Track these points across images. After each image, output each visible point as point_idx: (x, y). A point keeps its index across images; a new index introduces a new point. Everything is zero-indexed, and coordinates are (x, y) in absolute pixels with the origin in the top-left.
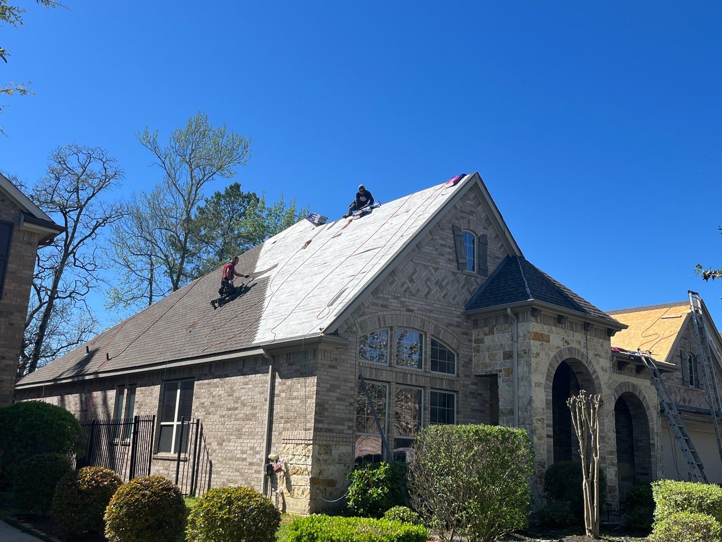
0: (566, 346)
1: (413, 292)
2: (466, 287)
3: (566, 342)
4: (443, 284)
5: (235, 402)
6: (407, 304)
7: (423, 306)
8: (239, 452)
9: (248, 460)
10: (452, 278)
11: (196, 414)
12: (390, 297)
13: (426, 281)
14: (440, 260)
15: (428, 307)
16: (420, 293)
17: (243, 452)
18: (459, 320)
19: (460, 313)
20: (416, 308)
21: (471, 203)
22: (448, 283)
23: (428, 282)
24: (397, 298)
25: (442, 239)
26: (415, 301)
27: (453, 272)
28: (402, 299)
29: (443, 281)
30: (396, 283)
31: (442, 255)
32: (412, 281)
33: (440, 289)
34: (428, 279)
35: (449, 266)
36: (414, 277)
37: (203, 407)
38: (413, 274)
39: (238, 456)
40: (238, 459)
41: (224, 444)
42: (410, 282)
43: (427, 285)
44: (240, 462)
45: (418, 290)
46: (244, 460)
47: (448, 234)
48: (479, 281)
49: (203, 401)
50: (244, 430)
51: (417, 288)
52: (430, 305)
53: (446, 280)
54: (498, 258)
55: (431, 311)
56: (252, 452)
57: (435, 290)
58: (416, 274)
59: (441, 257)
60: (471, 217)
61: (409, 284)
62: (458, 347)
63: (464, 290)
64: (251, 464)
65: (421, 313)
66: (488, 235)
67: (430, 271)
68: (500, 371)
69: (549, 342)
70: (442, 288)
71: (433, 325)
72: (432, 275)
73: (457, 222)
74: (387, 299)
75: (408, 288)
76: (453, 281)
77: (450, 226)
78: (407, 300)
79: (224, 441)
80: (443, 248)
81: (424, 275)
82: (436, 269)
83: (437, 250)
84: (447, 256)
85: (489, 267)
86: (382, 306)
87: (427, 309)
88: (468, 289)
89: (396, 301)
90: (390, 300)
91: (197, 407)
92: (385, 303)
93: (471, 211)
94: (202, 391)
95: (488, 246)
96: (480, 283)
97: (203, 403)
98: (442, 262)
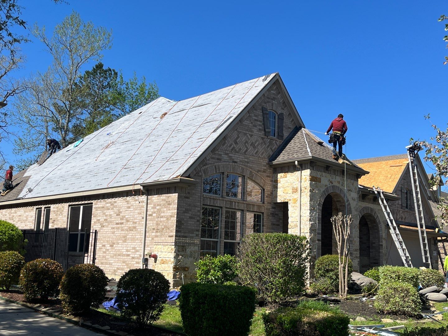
0: (331, 185)
1: (237, 150)
2: (270, 147)
3: (331, 182)
4: (256, 145)
5: (122, 219)
6: (233, 158)
7: (243, 159)
8: (125, 251)
9: (131, 255)
10: (261, 141)
11: (94, 227)
12: (223, 153)
13: (245, 143)
14: (254, 130)
15: (246, 160)
16: (241, 151)
17: (127, 251)
18: (265, 168)
19: (265, 164)
20: (239, 161)
21: (274, 92)
22: (259, 144)
23: (247, 144)
24: (227, 154)
25: (255, 116)
26: (238, 156)
27: (262, 137)
28: (230, 155)
29: (255, 143)
30: (226, 145)
31: (255, 126)
32: (236, 143)
33: (254, 148)
34: (246, 142)
35: (259, 133)
36: (238, 141)
37: (99, 223)
38: (237, 138)
39: (124, 253)
40: (124, 255)
41: (114, 246)
42: (235, 144)
43: (246, 146)
44: (126, 257)
45: (240, 149)
46: (128, 255)
47: (259, 113)
48: (278, 143)
49: (99, 218)
50: (128, 237)
51: (239, 147)
52: (247, 159)
53: (257, 143)
54: (290, 128)
55: (248, 162)
56: (134, 251)
57: (250, 149)
58: (239, 139)
59: (255, 128)
60: (274, 102)
61: (234, 145)
62: (264, 185)
63: (268, 149)
64: (133, 258)
65: (241, 163)
66: (284, 113)
67: (247, 136)
68: (290, 200)
69: (320, 182)
70: (255, 147)
71: (249, 171)
72: (249, 139)
73: (265, 105)
74: (221, 155)
75: (234, 148)
76: (262, 143)
77: (261, 107)
78: (233, 155)
79: (114, 244)
80: (256, 122)
81: (244, 139)
82: (251, 136)
83: (252, 123)
84: (258, 127)
85: (284, 134)
86: (218, 159)
87: (246, 161)
88: (271, 148)
89: (226, 156)
90: (223, 156)
91: (95, 222)
92: (219, 157)
93: (274, 98)
94: (98, 212)
95: (284, 121)
96: (278, 145)
97: (99, 220)
98: (255, 130)
